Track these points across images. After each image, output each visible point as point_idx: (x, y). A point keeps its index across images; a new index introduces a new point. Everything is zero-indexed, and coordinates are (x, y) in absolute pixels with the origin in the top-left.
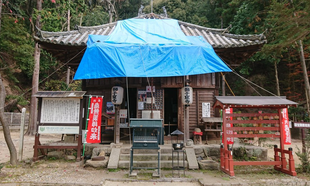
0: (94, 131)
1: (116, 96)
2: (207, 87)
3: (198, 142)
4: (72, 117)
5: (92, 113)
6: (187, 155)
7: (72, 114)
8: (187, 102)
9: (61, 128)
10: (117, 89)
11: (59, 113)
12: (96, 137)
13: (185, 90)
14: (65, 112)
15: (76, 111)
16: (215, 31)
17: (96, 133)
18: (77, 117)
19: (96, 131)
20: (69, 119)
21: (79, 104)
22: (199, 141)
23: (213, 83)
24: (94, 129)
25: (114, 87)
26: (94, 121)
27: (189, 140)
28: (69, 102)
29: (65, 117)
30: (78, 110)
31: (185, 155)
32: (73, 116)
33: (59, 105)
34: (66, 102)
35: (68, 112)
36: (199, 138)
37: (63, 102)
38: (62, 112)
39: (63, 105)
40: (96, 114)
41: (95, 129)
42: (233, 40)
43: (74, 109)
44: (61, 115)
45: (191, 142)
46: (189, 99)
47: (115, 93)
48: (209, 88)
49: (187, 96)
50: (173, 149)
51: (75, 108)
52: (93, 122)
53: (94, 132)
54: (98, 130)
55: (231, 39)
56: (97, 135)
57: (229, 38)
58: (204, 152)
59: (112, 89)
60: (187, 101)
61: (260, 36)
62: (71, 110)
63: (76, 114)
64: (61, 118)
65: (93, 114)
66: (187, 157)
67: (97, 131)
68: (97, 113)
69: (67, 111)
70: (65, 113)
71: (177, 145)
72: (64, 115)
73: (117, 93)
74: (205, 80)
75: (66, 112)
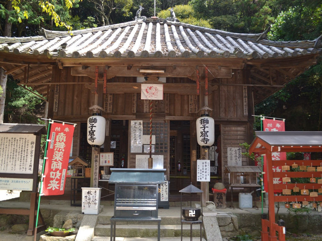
0: (56, 176)
1: (95, 131)
2: (235, 120)
3: (220, 204)
4: (23, 163)
5: (51, 147)
6: (205, 228)
7: (22, 158)
8: (204, 142)
9: (5, 181)
10: (95, 121)
11: (4, 156)
12: (58, 185)
13: (201, 122)
14: (13, 156)
15: (29, 155)
16: (246, 36)
17: (57, 180)
18: (31, 163)
19: (58, 177)
20: (18, 167)
21: (33, 143)
22: (222, 203)
23: (244, 113)
24: (54, 173)
25: (91, 117)
26: (56, 161)
27: (208, 202)
28: (18, 141)
29: (12, 163)
30: (32, 153)
31: (202, 228)
32: (25, 162)
33: (4, 145)
34: (15, 141)
35: (17, 156)
36: (222, 198)
37: (10, 140)
38: (8, 155)
39: (10, 145)
40: (58, 149)
41: (56, 174)
42: (274, 48)
43: (26, 152)
44: (6, 160)
45: (212, 206)
46: (207, 136)
47: (92, 127)
48: (238, 120)
49: (204, 131)
50: (182, 217)
51: (27, 150)
52: (53, 162)
53: (54, 179)
54: (61, 175)
55: (271, 47)
56: (59, 183)
57: (268, 46)
58: (232, 223)
59: (88, 121)
60: (205, 140)
61: (315, 42)
62: (22, 153)
63: (29, 160)
64: (6, 165)
65: (53, 151)
66: (206, 232)
67: (61, 177)
68: (60, 148)
69: (15, 154)
70: (13, 158)
71: (190, 211)
72: (11, 160)
73: (95, 126)
74: (232, 109)
75: (15, 156)
